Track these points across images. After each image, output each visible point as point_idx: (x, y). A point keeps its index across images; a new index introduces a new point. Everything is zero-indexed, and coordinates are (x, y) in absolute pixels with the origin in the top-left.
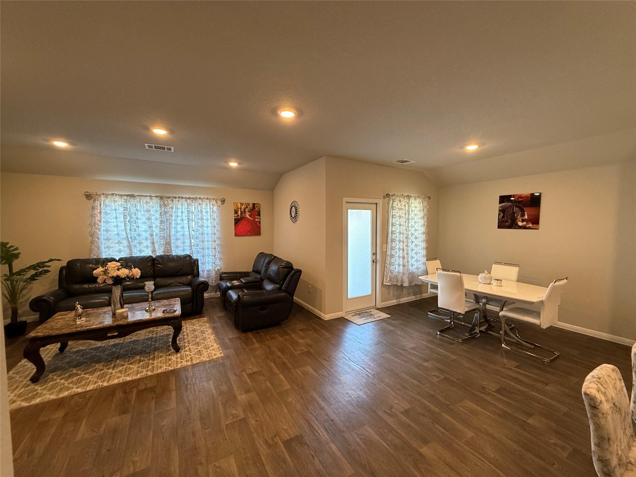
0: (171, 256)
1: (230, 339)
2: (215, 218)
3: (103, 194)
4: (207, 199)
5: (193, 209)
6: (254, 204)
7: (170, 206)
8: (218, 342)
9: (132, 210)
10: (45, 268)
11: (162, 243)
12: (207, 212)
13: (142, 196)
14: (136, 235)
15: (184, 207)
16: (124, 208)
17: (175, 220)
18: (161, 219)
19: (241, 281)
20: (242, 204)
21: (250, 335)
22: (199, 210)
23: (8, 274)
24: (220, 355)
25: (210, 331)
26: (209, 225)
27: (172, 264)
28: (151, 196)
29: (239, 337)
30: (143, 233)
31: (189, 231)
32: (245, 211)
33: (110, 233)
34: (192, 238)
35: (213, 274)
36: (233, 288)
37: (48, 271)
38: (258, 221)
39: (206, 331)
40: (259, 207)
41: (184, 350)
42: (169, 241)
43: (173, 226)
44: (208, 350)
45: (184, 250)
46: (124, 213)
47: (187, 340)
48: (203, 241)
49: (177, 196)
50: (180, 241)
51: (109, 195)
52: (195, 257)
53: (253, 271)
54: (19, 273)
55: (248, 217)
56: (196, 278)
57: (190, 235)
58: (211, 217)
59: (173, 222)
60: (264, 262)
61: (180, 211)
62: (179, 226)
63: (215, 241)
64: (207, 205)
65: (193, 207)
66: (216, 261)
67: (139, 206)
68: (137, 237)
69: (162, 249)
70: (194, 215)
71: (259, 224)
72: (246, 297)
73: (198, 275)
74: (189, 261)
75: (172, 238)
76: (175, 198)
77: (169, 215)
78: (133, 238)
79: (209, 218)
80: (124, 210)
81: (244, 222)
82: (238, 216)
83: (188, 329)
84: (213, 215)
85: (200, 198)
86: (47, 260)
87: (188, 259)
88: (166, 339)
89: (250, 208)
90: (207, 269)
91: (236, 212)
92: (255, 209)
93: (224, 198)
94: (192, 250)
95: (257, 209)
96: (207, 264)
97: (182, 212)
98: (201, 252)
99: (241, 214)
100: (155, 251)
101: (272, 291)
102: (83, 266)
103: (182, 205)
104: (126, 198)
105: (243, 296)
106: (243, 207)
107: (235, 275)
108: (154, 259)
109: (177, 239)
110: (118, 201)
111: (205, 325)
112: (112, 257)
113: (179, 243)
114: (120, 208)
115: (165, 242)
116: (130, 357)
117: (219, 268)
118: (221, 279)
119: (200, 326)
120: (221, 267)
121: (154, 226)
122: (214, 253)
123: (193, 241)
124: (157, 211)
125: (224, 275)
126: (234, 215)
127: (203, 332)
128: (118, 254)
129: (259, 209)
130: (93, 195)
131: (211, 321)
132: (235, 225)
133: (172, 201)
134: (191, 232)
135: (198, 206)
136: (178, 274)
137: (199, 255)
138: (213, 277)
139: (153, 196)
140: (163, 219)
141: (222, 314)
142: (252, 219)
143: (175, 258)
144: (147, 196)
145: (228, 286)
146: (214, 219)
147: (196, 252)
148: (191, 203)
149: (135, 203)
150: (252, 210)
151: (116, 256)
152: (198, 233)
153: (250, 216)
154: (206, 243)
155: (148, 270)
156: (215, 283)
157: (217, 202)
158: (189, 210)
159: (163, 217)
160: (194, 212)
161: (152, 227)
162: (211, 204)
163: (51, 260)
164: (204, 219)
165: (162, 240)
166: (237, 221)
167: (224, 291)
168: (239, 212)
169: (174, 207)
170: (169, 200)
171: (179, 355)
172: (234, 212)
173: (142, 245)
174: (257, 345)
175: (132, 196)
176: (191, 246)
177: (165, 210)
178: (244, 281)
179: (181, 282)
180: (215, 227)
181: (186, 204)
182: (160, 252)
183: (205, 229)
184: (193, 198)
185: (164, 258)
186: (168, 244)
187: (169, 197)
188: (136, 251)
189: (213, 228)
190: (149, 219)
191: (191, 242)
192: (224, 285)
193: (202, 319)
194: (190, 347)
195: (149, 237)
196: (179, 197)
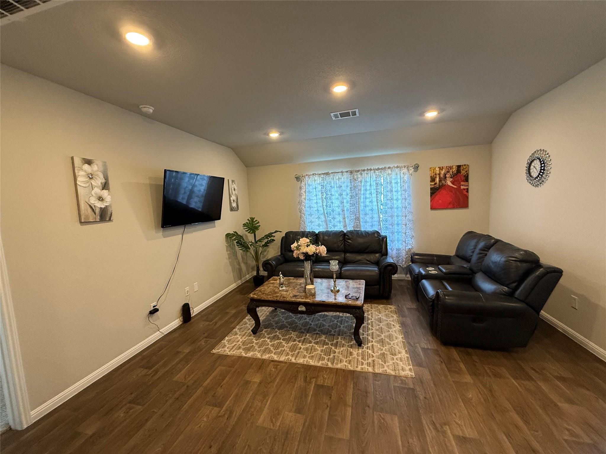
0: (360, 232)
1: (424, 349)
2: (407, 188)
3: (307, 175)
4: (397, 167)
5: (382, 181)
6: (459, 167)
7: (359, 180)
8: (407, 349)
9: (327, 187)
10: (272, 238)
11: (352, 218)
12: (397, 183)
13: (334, 173)
14: (330, 211)
15: (373, 179)
16: (322, 185)
17: (364, 194)
18: (351, 194)
19: (439, 269)
20: (441, 169)
21: (454, 353)
22: (388, 181)
23: (253, 241)
24: (410, 373)
25: (397, 327)
26: (400, 197)
27: (361, 240)
28: (342, 172)
29: (437, 350)
30: (337, 208)
31: (378, 205)
32: (446, 177)
33: (312, 209)
34: (381, 213)
35: (403, 254)
36: (428, 277)
37: (273, 240)
38: (464, 189)
39: (394, 325)
40: (467, 169)
41: (366, 346)
42: (358, 216)
43: (362, 200)
44: (395, 357)
45: (372, 226)
46: (322, 190)
47: (371, 331)
48: (392, 216)
49: (366, 169)
50: (368, 216)
51: (311, 175)
52: (383, 234)
53: (457, 256)
54: (260, 240)
55: (449, 183)
56: (384, 257)
57: (378, 210)
58: (401, 188)
59: (362, 197)
60: (476, 246)
61: (369, 184)
62: (368, 200)
63: (406, 216)
64: (397, 174)
65: (382, 178)
66: (407, 239)
67: (332, 183)
68: (332, 212)
69: (352, 224)
70: (382, 187)
71: (466, 193)
72: (450, 298)
73: (386, 254)
74: (377, 238)
75: (361, 213)
76: (364, 170)
77: (358, 190)
78: (328, 213)
79: (399, 189)
80: (322, 188)
81: (443, 191)
82: (435, 184)
83: (374, 316)
84: (404, 186)
85: (389, 168)
86: (274, 232)
87: (376, 235)
88: (351, 323)
89: (453, 173)
90: (397, 247)
91: (433, 179)
92: (460, 172)
93: (417, 164)
94: (381, 226)
95: (463, 172)
96: (396, 242)
97: (370, 185)
98: (390, 229)
99: (440, 181)
100: (346, 226)
101: (494, 295)
102: (294, 237)
103: (371, 178)
104: (322, 176)
105: (445, 295)
106: (443, 172)
107: (430, 258)
108: (345, 233)
109: (366, 214)
110: (318, 180)
111: (392, 317)
112: (314, 230)
113: (368, 218)
114: (319, 186)
115: (355, 217)
116: (317, 333)
117: (410, 247)
118: (413, 261)
119: (386, 315)
120: (412, 246)
121: (345, 201)
122: (404, 230)
123: (381, 216)
124: (347, 186)
125: (416, 257)
126: (429, 183)
127: (389, 326)
128: (318, 227)
129: (466, 172)
130: (300, 177)
131: (400, 312)
132: (431, 196)
133: (361, 174)
134: (379, 206)
135: (387, 177)
136: (367, 251)
137: (387, 231)
138: (403, 257)
139: (344, 172)
140: (353, 194)
141: (414, 306)
142: (455, 187)
143: (363, 233)
144: (339, 172)
145: (422, 273)
146: (405, 190)
147: (385, 228)
148: (380, 174)
149: (330, 180)
150: (456, 174)
151: (317, 229)
152: (386, 207)
153: (453, 183)
154: (395, 218)
155: (340, 244)
156: (405, 264)
157: (409, 170)
158: (377, 182)
159: (353, 191)
160: (383, 184)
161: (344, 202)
162: (402, 173)
163: (276, 232)
164: (394, 191)
165: (352, 215)
166: (434, 191)
167: (417, 279)
168: (437, 180)
169: (363, 181)
170: (358, 173)
171: (360, 351)
172: (429, 179)
173: (336, 220)
174: (468, 379)
175: (327, 174)
176: (379, 222)
177: (354, 184)
178: (444, 270)
179: (368, 259)
180: (405, 199)
181: (375, 176)
182: (350, 228)
183: (395, 202)
184: (382, 169)
185: (353, 233)
186: (358, 219)
187: (358, 171)
188: (331, 226)
189: (404, 201)
190: (341, 195)
191: (379, 217)
192: (417, 271)
193: (389, 306)
194: (373, 343)
195: (341, 212)
196: (368, 170)
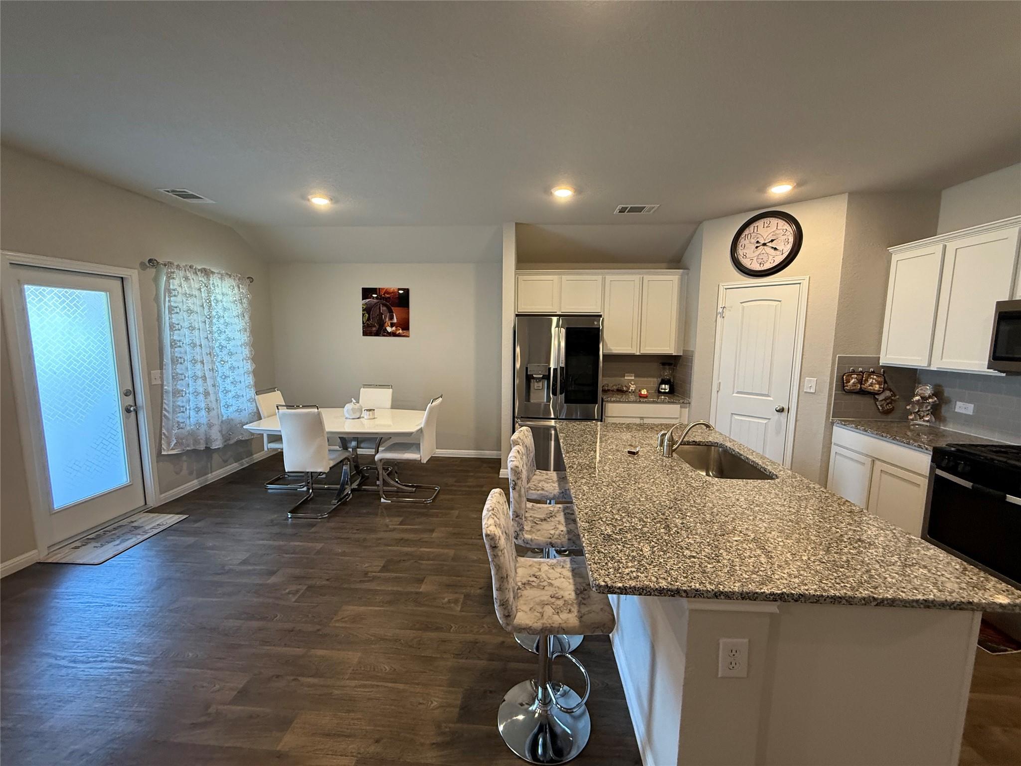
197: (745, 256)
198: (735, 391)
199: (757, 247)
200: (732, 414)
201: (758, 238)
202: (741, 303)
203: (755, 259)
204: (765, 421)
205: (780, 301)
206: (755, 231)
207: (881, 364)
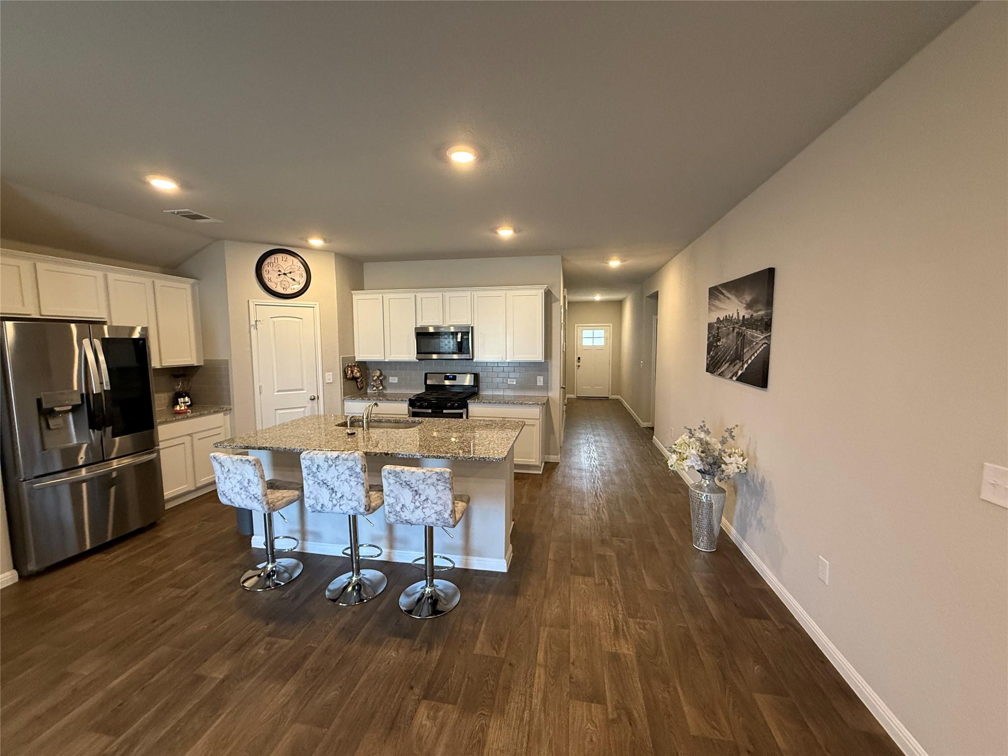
197: (270, 280)
198: (276, 391)
199: (279, 275)
200: (276, 410)
201: (279, 268)
202: (271, 318)
203: (279, 283)
204: (303, 409)
205: (301, 319)
206: (276, 261)
207: (356, 360)
